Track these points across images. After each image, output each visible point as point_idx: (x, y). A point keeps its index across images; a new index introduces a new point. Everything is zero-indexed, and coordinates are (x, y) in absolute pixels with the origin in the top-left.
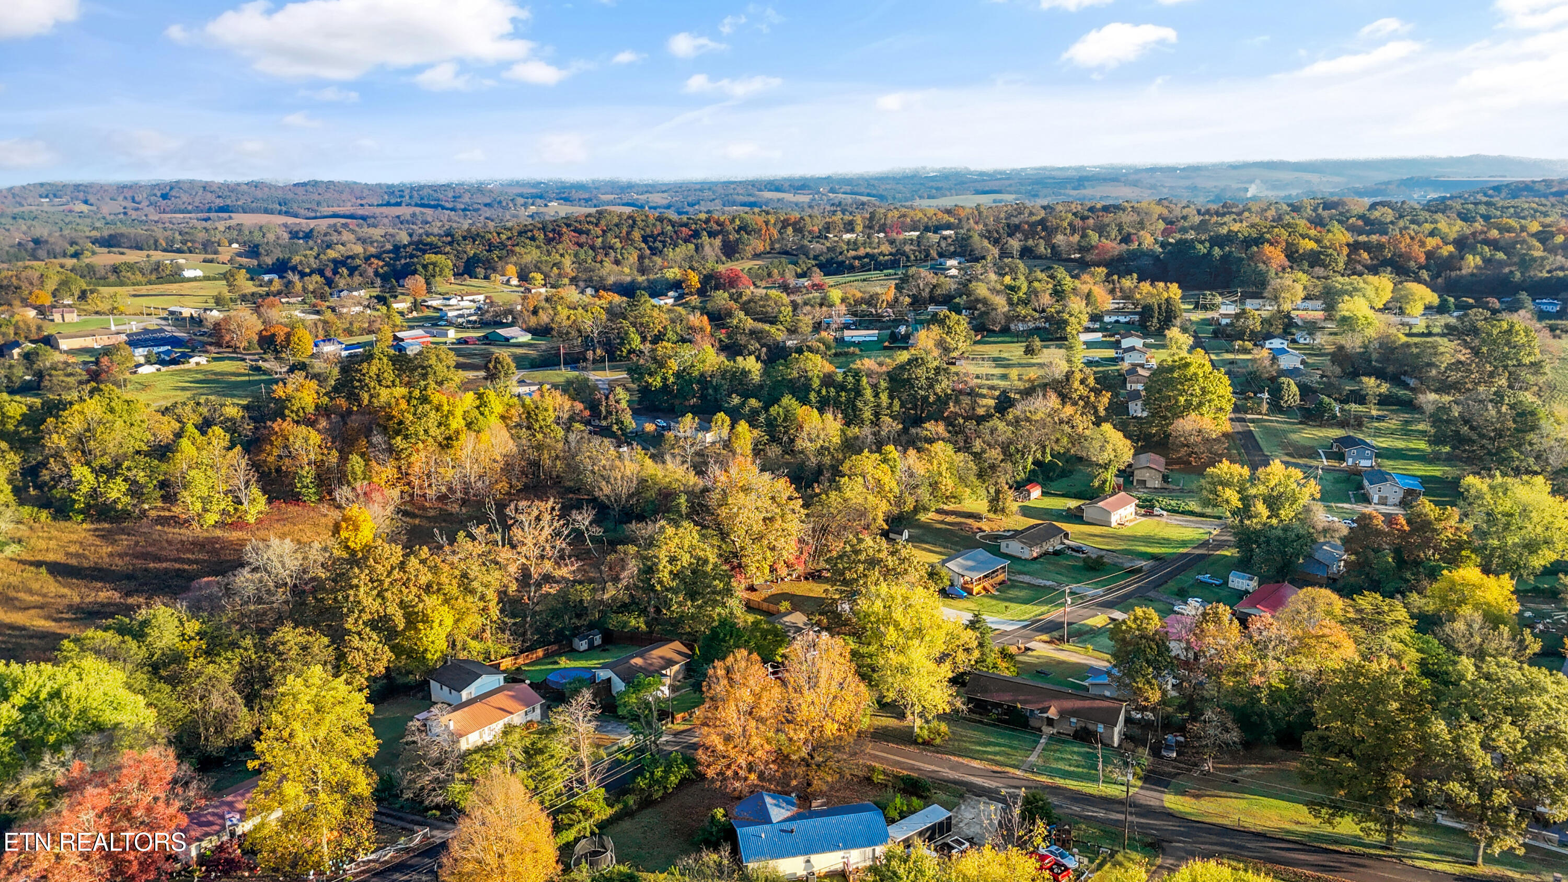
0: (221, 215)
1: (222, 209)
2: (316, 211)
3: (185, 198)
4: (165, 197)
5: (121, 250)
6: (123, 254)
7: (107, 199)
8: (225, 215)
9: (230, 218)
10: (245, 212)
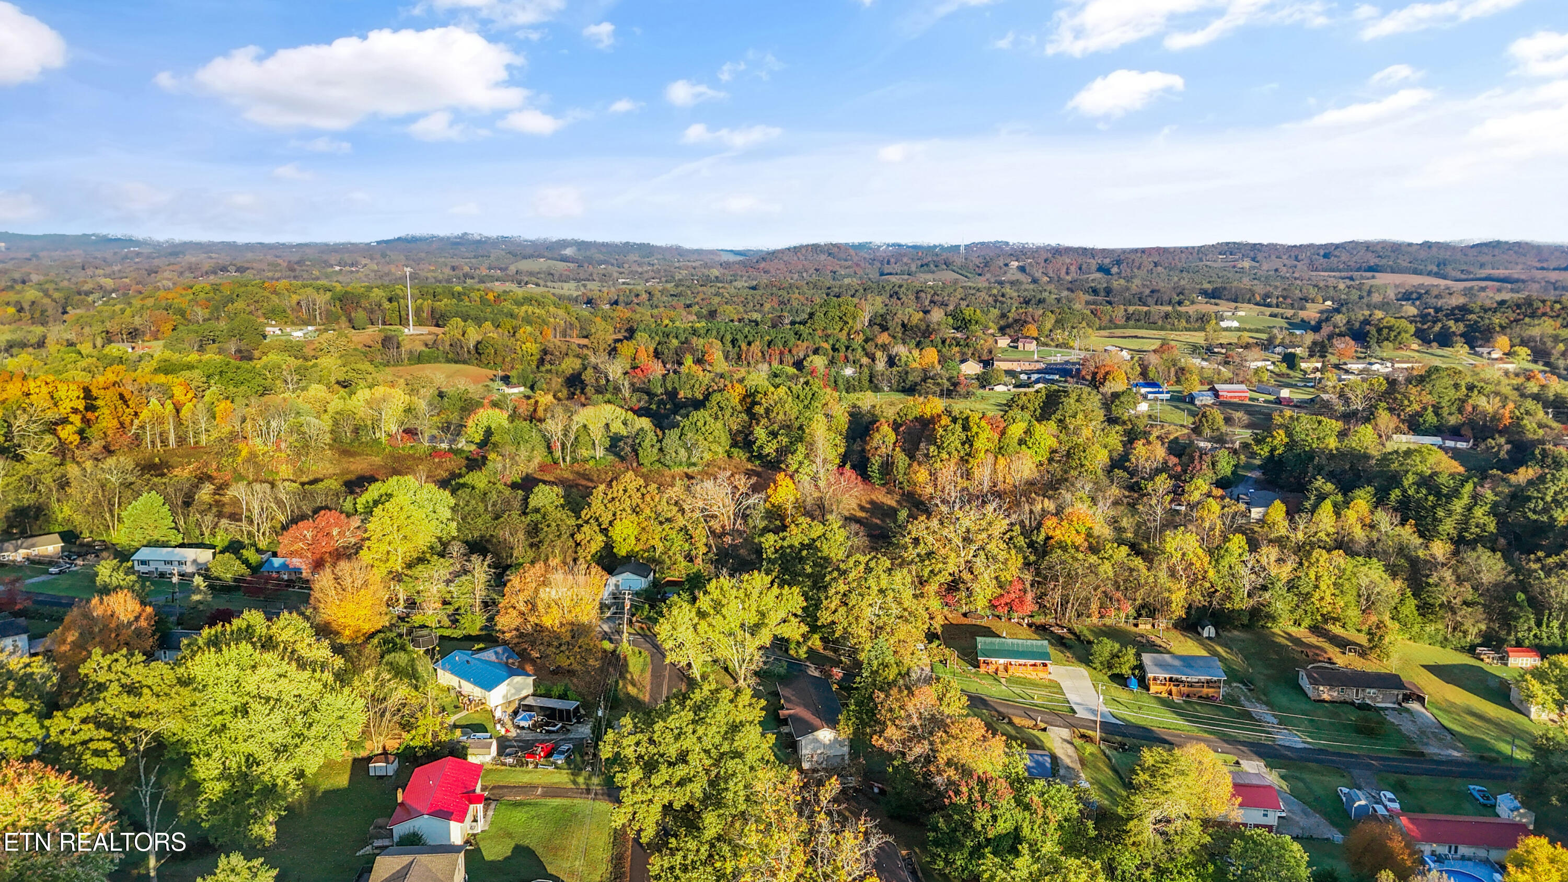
0: (1364, 274)
1: (1371, 269)
2: (1470, 273)
3: (1344, 257)
4: (1326, 256)
5: (1217, 301)
6: (1216, 304)
7: (1273, 257)
8: (1369, 274)
9: (1373, 277)
10: (1393, 272)
